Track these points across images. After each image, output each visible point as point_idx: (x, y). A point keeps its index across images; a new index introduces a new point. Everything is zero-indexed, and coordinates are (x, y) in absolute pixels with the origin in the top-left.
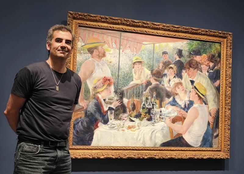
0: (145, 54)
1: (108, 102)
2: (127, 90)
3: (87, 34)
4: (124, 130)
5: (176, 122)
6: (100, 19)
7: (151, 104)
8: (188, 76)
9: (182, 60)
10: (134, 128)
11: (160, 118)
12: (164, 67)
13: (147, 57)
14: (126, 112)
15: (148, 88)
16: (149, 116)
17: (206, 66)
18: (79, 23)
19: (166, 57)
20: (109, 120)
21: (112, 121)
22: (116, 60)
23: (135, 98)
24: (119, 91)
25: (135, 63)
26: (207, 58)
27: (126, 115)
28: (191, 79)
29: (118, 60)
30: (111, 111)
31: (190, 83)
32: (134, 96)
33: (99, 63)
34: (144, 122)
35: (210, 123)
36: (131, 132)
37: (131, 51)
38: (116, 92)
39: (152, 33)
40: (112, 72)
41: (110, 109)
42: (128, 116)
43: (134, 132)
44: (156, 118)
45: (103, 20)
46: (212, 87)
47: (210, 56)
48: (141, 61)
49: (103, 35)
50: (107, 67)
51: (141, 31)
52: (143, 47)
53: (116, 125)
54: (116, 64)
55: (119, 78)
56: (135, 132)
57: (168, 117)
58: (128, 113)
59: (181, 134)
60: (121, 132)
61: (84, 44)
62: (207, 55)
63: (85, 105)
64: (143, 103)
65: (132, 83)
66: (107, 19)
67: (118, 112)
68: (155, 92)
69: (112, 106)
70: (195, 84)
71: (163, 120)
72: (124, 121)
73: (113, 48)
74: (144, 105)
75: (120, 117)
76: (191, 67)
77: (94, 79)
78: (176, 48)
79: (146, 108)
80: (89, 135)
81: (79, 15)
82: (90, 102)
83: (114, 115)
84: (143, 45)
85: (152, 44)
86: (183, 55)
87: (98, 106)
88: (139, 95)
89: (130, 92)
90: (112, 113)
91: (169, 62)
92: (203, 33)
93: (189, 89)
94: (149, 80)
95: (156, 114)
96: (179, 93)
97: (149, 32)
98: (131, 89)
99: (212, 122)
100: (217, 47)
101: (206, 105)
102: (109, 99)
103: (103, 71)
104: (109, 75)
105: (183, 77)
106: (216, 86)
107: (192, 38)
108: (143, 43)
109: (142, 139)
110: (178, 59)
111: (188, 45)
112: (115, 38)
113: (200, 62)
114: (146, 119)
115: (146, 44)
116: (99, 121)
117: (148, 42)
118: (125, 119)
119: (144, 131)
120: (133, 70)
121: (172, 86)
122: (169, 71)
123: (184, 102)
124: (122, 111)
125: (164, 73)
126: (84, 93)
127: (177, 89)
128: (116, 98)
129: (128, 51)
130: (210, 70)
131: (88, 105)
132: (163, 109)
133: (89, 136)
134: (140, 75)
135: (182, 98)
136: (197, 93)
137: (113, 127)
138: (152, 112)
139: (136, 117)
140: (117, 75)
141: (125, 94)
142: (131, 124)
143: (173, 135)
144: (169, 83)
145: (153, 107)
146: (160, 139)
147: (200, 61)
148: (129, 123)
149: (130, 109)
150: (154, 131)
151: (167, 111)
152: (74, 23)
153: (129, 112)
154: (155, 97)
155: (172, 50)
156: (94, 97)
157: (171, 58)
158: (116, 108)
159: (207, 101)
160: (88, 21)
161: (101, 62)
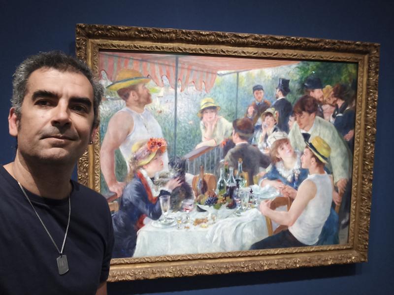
0: (221, 93)
1: (159, 181)
2: (191, 159)
3: (115, 64)
4: (188, 228)
5: (278, 207)
6: (137, 33)
7: (234, 180)
8: (298, 127)
9: (289, 98)
10: (205, 222)
11: (249, 202)
12: (256, 114)
13: (225, 98)
14: (191, 196)
15: (229, 153)
16: (232, 200)
17: (331, 107)
18: (99, 45)
19: (259, 95)
20: (163, 212)
21: (168, 214)
22: (169, 108)
23: (205, 171)
24: (177, 161)
25: (204, 110)
26: (332, 93)
27: (190, 201)
28: (304, 132)
29: (174, 107)
30: (165, 197)
31: (303, 139)
32: (203, 167)
33: (140, 114)
34: (223, 211)
35: (336, 203)
36: (201, 229)
37: (196, 88)
38: (172, 164)
39: (234, 52)
40: (164, 128)
41: (163, 193)
42: (195, 203)
43: (205, 230)
44: (243, 203)
45: (142, 36)
46: (340, 143)
47: (337, 88)
48: (215, 105)
49: (144, 63)
50: (155, 120)
51: (213, 51)
52: (218, 79)
53: (173, 220)
54: (170, 115)
55: (177, 138)
56: (208, 229)
57: (264, 199)
58: (195, 197)
59: (287, 227)
60: (184, 230)
61: (111, 83)
62: (333, 87)
63: (118, 190)
64: (220, 179)
65: (199, 146)
66: (150, 32)
67: (176, 198)
68: (240, 159)
69: (166, 188)
70: (311, 140)
71: (256, 205)
72: (188, 211)
73: (164, 85)
74: (222, 182)
75: (180, 205)
76: (304, 110)
77: (132, 144)
78: (277, 77)
79: (225, 188)
80: (129, 239)
81: (96, 29)
82: (127, 184)
83: (171, 203)
84: (218, 77)
85: (234, 72)
86: (291, 90)
87: (143, 190)
88: (213, 166)
89: (196, 162)
90: (166, 201)
91: (265, 103)
92: (327, 47)
93: (300, 149)
94: (231, 138)
95: (242, 196)
96: (283, 158)
97: (228, 51)
98: (198, 157)
99: (338, 203)
100: (350, 71)
101: (330, 175)
102: (160, 177)
103: (147, 129)
104: (158, 135)
105: (290, 128)
106: (348, 140)
107: (307, 58)
108: (219, 72)
109: (219, 240)
110: (281, 97)
111: (299, 70)
112: (167, 67)
113: (321, 100)
114: (227, 207)
115: (224, 75)
116: (144, 215)
117: (226, 70)
118: (190, 208)
119: (223, 225)
120: (202, 122)
121: (270, 145)
122: (266, 119)
123: (291, 171)
124: (183, 195)
125: (256, 124)
126: (116, 169)
127: (279, 150)
128: (172, 174)
129: (191, 89)
130: (337, 114)
131: (123, 190)
132: (255, 187)
133: (129, 241)
134: (214, 130)
135: (288, 166)
136: (314, 156)
137: (170, 224)
138: (235, 193)
139: (209, 203)
140: (172, 134)
141: (187, 165)
142: (201, 215)
143: (272, 229)
144: (265, 141)
145: (238, 186)
146: (249, 237)
147: (321, 98)
148: (196, 214)
149: (197, 191)
150: (239, 225)
151: (263, 189)
152: (90, 44)
153: (197, 196)
154: (240, 168)
155: (270, 82)
156: (133, 176)
157: (269, 96)
158: (174, 190)
159: (331, 168)
160: (116, 40)
161: (143, 113)
